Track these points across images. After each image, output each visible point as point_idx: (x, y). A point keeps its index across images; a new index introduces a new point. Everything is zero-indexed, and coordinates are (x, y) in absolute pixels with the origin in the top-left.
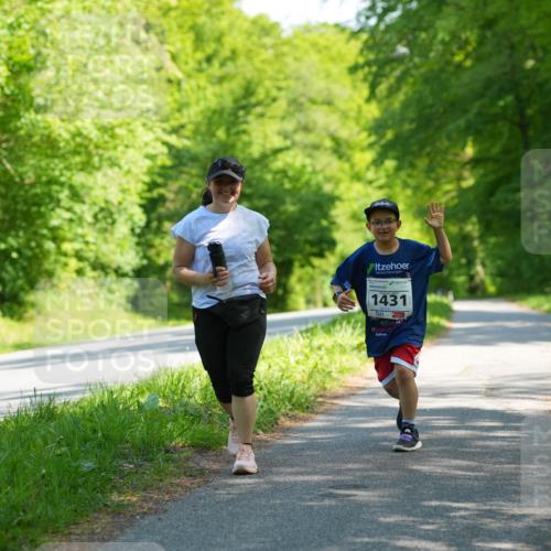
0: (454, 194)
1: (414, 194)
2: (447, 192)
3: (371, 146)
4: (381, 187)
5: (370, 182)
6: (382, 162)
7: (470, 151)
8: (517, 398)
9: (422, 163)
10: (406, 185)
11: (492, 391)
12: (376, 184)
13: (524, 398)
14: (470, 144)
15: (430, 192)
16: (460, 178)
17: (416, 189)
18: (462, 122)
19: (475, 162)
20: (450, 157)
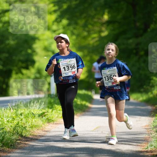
0: (97, 39)
1: (77, 38)
2: (94, 38)
3: (55, 11)
5: (54, 31)
6: (61, 21)
7: (106, 17)
8: (122, 144)
9: (81, 22)
10: (73, 34)
13: (126, 144)
14: (106, 13)
15: (85, 38)
16: (100, 31)
17: (78, 36)
18: (102, 1)
19: (109, 23)
20: (95, 20)
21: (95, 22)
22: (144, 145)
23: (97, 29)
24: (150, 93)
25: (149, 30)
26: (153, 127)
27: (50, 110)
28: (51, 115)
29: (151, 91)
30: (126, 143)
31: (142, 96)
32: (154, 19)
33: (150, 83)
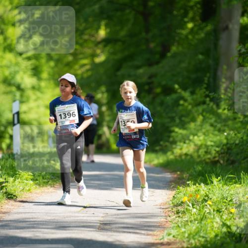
21: (86, 41)
22: (158, 233)
23: (88, 51)
24: (169, 153)
25: (169, 54)
26: (172, 205)
27: (11, 179)
28: (13, 186)
29: (171, 150)
30: (131, 231)
31: (158, 158)
32: (177, 38)
33: (169, 137)
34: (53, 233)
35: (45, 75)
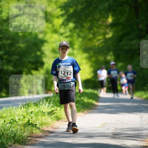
0: (102, 41)
1: (83, 40)
2: (99, 40)
3: (62, 15)
4: (67, 37)
5: (62, 34)
6: (67, 24)
7: (110, 20)
8: (127, 139)
9: (87, 25)
10: (79, 36)
11: (115, 136)
12: (64, 35)
14: (110, 16)
15: (90, 40)
16: (105, 34)
17: (84, 38)
18: (106, 5)
19: (112, 25)
20: (100, 23)
23: (102, 31)
27: (59, 109)
28: (60, 112)
30: (131, 138)
34: (84, 140)
35: (76, 46)
